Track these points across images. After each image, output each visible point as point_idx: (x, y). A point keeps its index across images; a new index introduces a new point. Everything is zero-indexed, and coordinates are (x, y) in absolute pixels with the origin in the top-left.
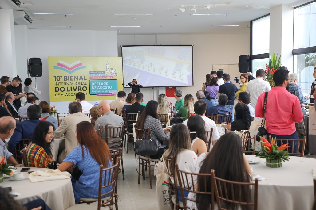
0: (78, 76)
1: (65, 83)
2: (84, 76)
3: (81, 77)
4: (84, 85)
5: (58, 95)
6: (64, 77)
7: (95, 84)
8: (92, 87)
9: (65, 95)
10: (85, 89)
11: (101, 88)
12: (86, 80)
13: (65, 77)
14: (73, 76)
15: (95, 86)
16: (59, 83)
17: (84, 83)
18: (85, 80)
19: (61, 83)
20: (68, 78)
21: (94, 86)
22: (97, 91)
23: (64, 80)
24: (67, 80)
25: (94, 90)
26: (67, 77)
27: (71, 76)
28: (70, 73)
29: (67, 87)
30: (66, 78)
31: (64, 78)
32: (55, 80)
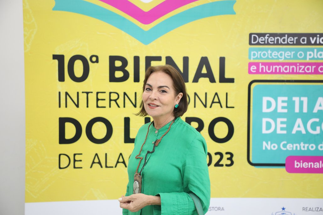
0: (186, 60)
1: (114, 97)
2: (222, 61)
3: (204, 61)
4: (217, 112)
5: (74, 161)
6: (112, 59)
7: (280, 104)
8: (265, 120)
9: (112, 161)
10: (221, 130)
11: (314, 126)
12: (231, 81)
13: (118, 64)
14: (159, 59)
15: (281, 115)
16: (83, 97)
17: (216, 100)
18: (223, 79)
19: (92, 97)
20: (130, 68)
21: (274, 115)
22: (290, 147)
23: (113, 79)
24: (126, 77)
25: (274, 137)
26: (125, 62)
27: (149, 59)
28: (146, 39)
29: (127, 121)
30: (122, 69)
31: (113, 69)
32: (61, 78)
